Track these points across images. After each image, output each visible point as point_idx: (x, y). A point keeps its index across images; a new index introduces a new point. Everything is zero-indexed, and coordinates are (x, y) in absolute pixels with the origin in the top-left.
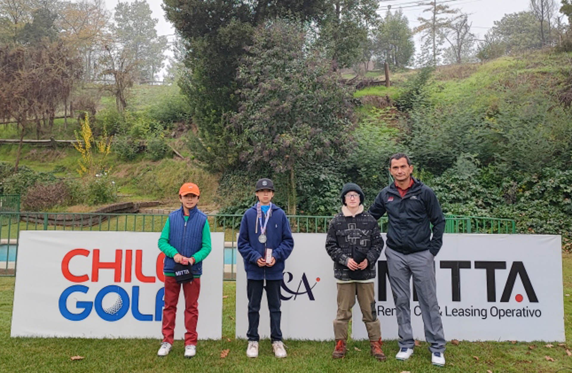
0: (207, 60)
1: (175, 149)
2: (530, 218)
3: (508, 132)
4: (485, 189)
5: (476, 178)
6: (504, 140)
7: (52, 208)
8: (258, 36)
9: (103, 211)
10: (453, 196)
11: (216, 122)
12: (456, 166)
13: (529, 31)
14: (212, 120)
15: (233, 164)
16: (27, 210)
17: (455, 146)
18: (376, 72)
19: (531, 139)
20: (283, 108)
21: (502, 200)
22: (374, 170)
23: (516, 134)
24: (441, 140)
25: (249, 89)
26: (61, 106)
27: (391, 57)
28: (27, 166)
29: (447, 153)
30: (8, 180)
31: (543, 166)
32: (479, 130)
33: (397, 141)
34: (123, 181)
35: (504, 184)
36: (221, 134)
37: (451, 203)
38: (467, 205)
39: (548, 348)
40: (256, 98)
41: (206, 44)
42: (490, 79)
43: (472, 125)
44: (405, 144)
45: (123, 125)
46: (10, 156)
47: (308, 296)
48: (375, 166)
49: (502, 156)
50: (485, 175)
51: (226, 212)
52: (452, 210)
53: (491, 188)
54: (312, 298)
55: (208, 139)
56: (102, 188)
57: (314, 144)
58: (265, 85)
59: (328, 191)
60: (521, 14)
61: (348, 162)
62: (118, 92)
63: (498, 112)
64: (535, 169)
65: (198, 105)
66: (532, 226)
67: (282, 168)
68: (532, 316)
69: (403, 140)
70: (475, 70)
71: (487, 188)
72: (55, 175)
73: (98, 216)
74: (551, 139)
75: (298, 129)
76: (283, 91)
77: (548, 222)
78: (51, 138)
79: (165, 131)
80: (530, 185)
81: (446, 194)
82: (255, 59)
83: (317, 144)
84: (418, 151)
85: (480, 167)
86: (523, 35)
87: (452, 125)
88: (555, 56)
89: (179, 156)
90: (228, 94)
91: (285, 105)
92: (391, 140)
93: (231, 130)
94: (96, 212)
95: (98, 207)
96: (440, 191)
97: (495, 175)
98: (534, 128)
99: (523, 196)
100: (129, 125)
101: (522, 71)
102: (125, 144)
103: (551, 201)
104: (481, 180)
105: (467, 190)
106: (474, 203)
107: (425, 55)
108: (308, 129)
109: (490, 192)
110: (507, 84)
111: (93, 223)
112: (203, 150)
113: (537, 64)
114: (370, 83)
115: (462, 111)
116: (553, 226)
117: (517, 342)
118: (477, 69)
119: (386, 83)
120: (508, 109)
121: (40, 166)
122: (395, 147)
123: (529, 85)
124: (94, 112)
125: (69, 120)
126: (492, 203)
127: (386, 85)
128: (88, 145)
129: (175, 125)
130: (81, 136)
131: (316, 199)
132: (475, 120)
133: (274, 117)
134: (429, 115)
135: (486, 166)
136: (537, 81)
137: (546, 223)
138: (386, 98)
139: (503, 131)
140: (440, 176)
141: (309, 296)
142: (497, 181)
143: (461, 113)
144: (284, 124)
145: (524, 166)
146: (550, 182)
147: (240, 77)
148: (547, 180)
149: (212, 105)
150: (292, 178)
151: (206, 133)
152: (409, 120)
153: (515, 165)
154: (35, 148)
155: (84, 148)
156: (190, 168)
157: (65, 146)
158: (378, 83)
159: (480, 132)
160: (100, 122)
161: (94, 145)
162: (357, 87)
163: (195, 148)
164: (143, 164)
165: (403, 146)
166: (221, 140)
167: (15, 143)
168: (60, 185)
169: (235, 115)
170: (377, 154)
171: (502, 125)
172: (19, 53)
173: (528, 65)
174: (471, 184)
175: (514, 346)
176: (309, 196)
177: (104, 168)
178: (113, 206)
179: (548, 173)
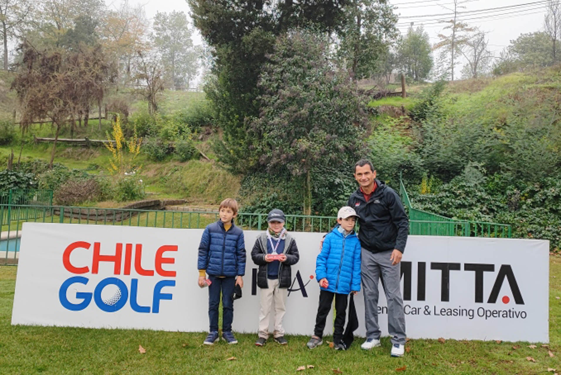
0: (230, 66)
1: (202, 151)
2: (530, 224)
3: (514, 142)
4: (490, 197)
5: (482, 185)
6: (511, 150)
7: (82, 203)
8: (279, 45)
9: (130, 207)
10: (459, 202)
11: (239, 126)
12: (464, 173)
13: (542, 50)
14: (235, 124)
15: (255, 167)
16: (59, 204)
17: (464, 155)
18: (397, 84)
19: (535, 151)
20: (301, 114)
22: (386, 175)
23: (522, 145)
24: (452, 149)
25: (269, 96)
26: (96, 108)
27: (411, 71)
28: (62, 163)
29: (456, 162)
30: (43, 175)
31: (546, 176)
32: (487, 141)
33: (410, 149)
34: (152, 180)
35: (508, 192)
36: (243, 138)
37: (457, 208)
38: (472, 211)
39: (531, 349)
40: (276, 104)
41: (230, 51)
42: (501, 93)
43: (480, 135)
44: (416, 152)
45: (153, 127)
46: (47, 154)
47: (301, 294)
48: (387, 172)
49: (507, 165)
50: (491, 183)
51: (245, 211)
52: (458, 215)
53: (496, 195)
54: (305, 295)
55: (231, 142)
56: (131, 186)
57: (330, 149)
58: (284, 92)
59: (343, 194)
60: (536, 34)
62: (150, 96)
63: (505, 124)
64: (538, 178)
65: (222, 109)
66: (531, 232)
67: (298, 171)
68: (517, 317)
69: (416, 148)
70: (487, 84)
71: (492, 195)
72: (88, 173)
74: (554, 150)
75: (314, 135)
76: (301, 98)
77: (547, 229)
78: (85, 138)
79: (193, 134)
80: (532, 193)
81: (453, 200)
82: (275, 66)
83: (332, 149)
84: (430, 159)
85: (486, 175)
86: (537, 53)
87: (462, 135)
89: (205, 158)
90: (251, 100)
91: (303, 111)
92: (404, 147)
93: (252, 134)
95: (125, 203)
96: (447, 197)
97: (500, 183)
98: (539, 140)
100: (160, 128)
101: (531, 86)
102: (155, 145)
103: (551, 209)
104: (487, 188)
105: (473, 197)
106: (479, 209)
107: (440, 69)
108: (324, 135)
109: (494, 199)
110: (516, 98)
111: (121, 218)
112: (227, 153)
113: (546, 80)
114: (388, 94)
115: (472, 122)
116: (551, 232)
117: (501, 342)
118: (490, 83)
119: (402, 94)
120: (515, 121)
121: (74, 163)
122: (407, 154)
123: (536, 99)
124: (127, 114)
125: (103, 121)
126: (496, 210)
127: (402, 96)
128: (119, 146)
129: (203, 129)
130: (112, 137)
131: (330, 202)
132: (484, 131)
133: (292, 122)
134: (440, 125)
135: (493, 175)
136: (544, 96)
138: (401, 108)
139: (510, 142)
140: (448, 183)
141: (303, 293)
142: (502, 190)
143: (471, 124)
144: (302, 130)
145: (528, 175)
146: (551, 191)
147: (261, 84)
148: (548, 190)
149: (235, 110)
150: (308, 181)
151: (230, 137)
152: (422, 130)
153: (519, 174)
154: (70, 146)
155: (115, 148)
156: (215, 170)
157: (98, 145)
158: (395, 94)
159: (488, 142)
160: (132, 123)
161: (125, 146)
162: (375, 97)
163: (219, 151)
164: (171, 164)
165: (415, 154)
166: (243, 143)
167: (51, 141)
168: (91, 182)
169: (255, 120)
170: (390, 160)
171: (509, 136)
172: (57, 56)
173: (537, 81)
174: (477, 191)
175: (498, 346)
176: (324, 198)
177: (134, 167)
178: (140, 203)
179: (549, 183)
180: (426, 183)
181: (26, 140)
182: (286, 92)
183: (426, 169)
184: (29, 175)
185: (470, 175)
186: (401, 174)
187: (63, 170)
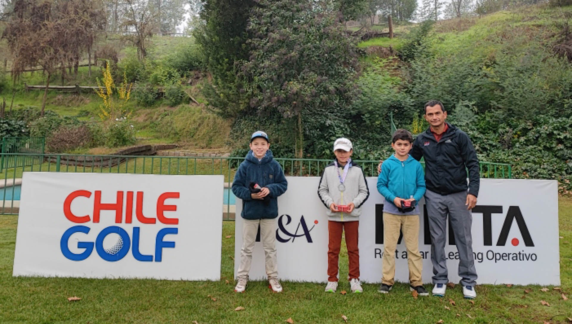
0: (219, 11)
1: (191, 95)
2: (525, 162)
3: (504, 81)
4: (482, 135)
5: (474, 124)
6: (500, 88)
7: (74, 150)
9: (122, 153)
11: (229, 69)
12: (455, 113)
14: (225, 68)
15: (245, 110)
16: (51, 151)
17: (454, 94)
18: (381, 25)
19: (526, 88)
20: (291, 57)
21: (498, 146)
22: (377, 116)
23: (512, 83)
24: (441, 88)
25: (259, 39)
26: (86, 55)
27: (396, 11)
28: (53, 110)
29: (447, 101)
30: (34, 123)
31: (538, 114)
32: (476, 79)
33: (400, 89)
34: (142, 125)
35: (500, 130)
36: (233, 82)
39: (544, 292)
40: (266, 48)
42: (488, 31)
43: (470, 74)
44: (406, 92)
45: (143, 73)
46: (38, 101)
47: (306, 239)
48: (378, 112)
49: (498, 104)
50: (482, 121)
53: (488, 133)
54: (310, 240)
55: (221, 86)
56: (122, 131)
57: (321, 91)
58: (274, 35)
61: (353, 108)
62: (139, 42)
63: (495, 63)
64: (530, 116)
65: (212, 54)
66: (526, 170)
67: (289, 113)
68: (528, 260)
69: (405, 88)
70: (473, 23)
71: (484, 134)
72: (79, 119)
73: (116, 158)
74: (545, 87)
75: (305, 77)
76: (290, 41)
77: (542, 167)
78: (75, 85)
79: (182, 79)
80: (525, 131)
82: (264, 10)
83: (323, 91)
84: (419, 99)
85: (477, 114)
87: (451, 74)
88: (549, 11)
89: (195, 102)
90: (240, 44)
91: (293, 54)
92: (393, 88)
93: (242, 78)
94: (115, 154)
95: (117, 149)
97: (491, 121)
98: (529, 77)
99: (518, 142)
100: (149, 73)
101: (518, 24)
102: (145, 90)
103: (545, 146)
104: (479, 126)
107: (427, 9)
108: (314, 77)
109: (486, 137)
110: (504, 36)
111: (113, 164)
112: (216, 97)
113: (532, 18)
114: (375, 35)
115: (461, 61)
116: (546, 170)
117: (512, 285)
118: (476, 22)
119: (389, 35)
120: (504, 59)
121: (65, 110)
122: (397, 95)
123: (524, 37)
124: (116, 61)
125: (93, 67)
126: (489, 148)
127: (389, 37)
128: (110, 91)
129: (192, 73)
130: (102, 83)
131: (321, 143)
132: (473, 70)
133: (282, 65)
134: (429, 64)
135: (484, 113)
136: (532, 33)
137: (540, 168)
138: (389, 49)
139: (500, 80)
141: (308, 239)
142: (493, 128)
143: (460, 63)
144: (292, 72)
145: (520, 113)
146: (544, 128)
147: (251, 27)
148: (541, 127)
149: (225, 54)
150: (300, 123)
151: (220, 81)
152: (411, 70)
153: (511, 112)
154: (61, 93)
155: (106, 94)
156: (205, 114)
157: (88, 92)
158: (382, 35)
159: (478, 81)
160: (121, 70)
161: (115, 92)
162: (362, 39)
163: (209, 94)
164: (161, 109)
165: (405, 94)
166: (233, 87)
167: (42, 89)
168: (83, 129)
169: (246, 63)
170: (380, 101)
171: (498, 74)
172: (46, 5)
173: (523, 19)
174: (468, 130)
175: (509, 290)
176: (315, 140)
177: (125, 113)
178: (132, 149)
179: (542, 120)
180: (417, 123)
181: (17, 88)
182: (275, 35)
183: (416, 109)
184: (20, 123)
185: (462, 114)
186: (391, 114)
187: (54, 117)
